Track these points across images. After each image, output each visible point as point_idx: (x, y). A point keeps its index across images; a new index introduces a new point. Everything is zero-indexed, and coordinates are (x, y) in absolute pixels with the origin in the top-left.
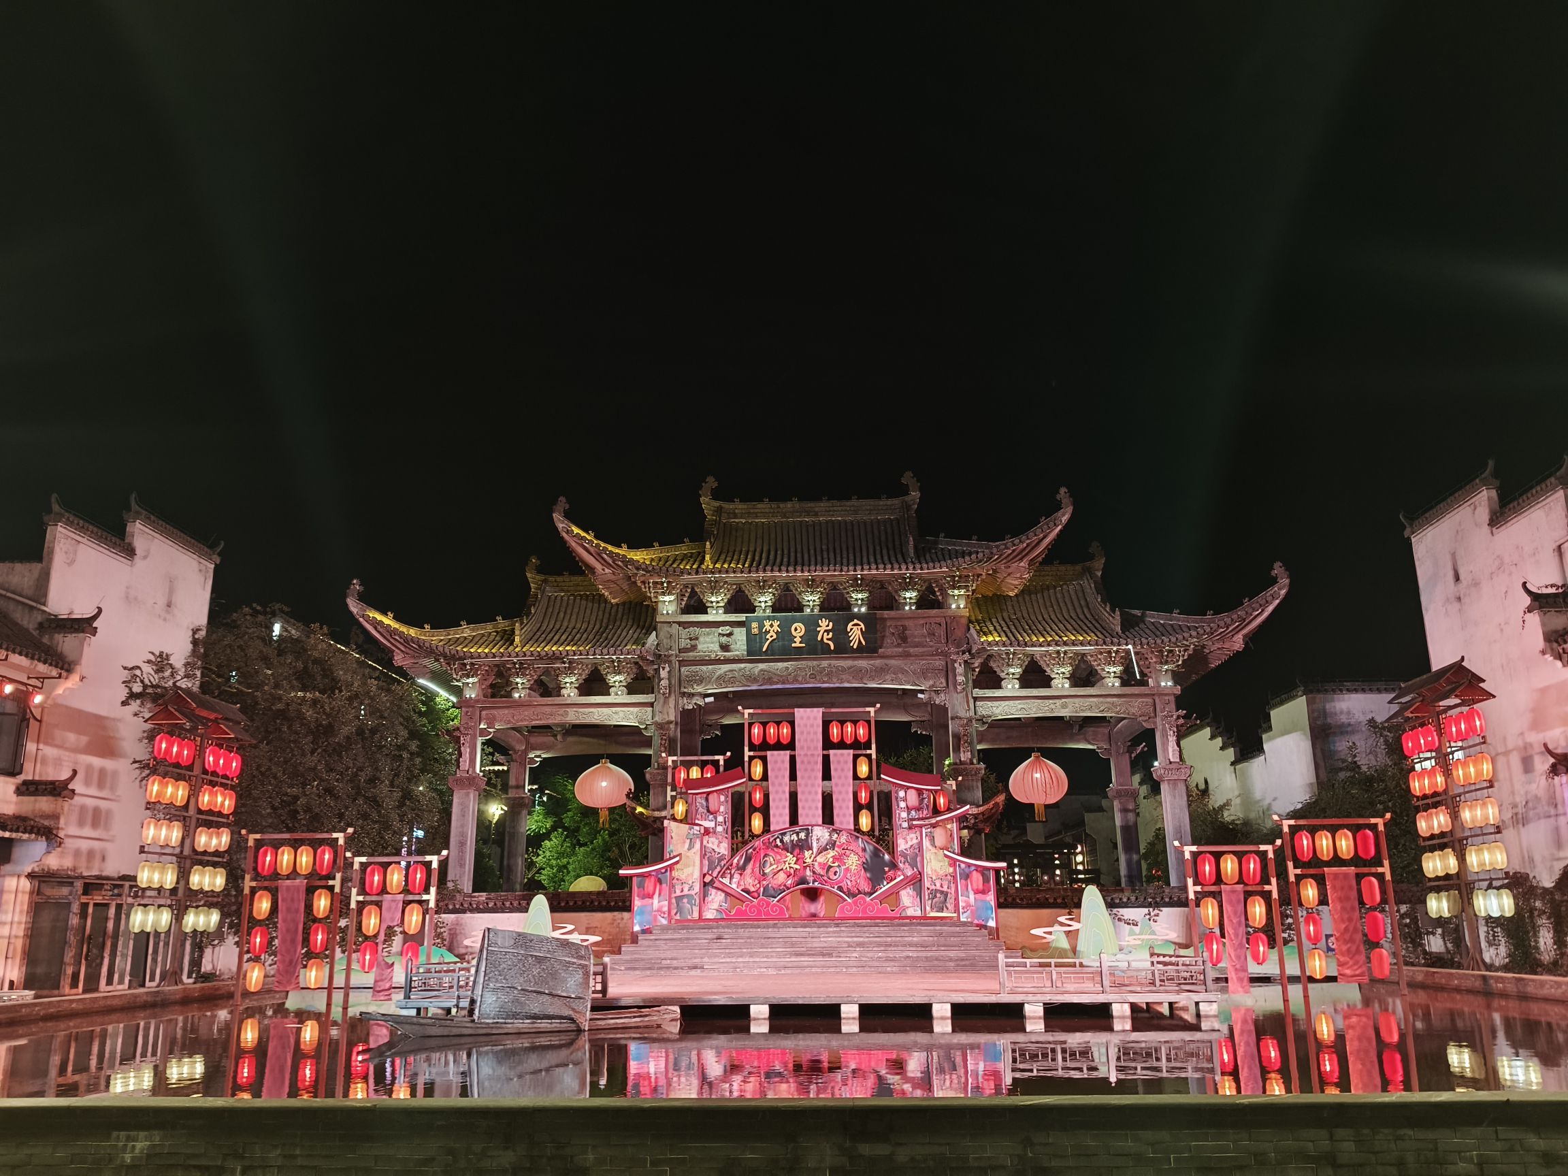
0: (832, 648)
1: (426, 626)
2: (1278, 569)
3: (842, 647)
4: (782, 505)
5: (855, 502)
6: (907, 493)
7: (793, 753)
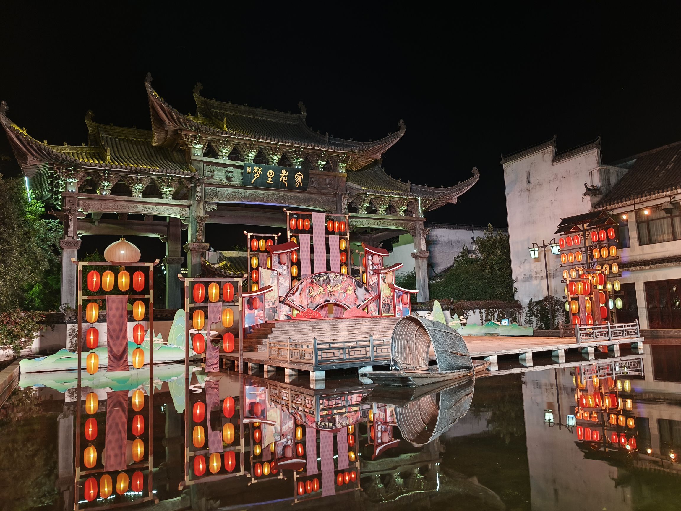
0: (286, 186)
1: (45, 142)
2: (475, 170)
3: (291, 186)
4: (239, 107)
5: (275, 112)
6: (301, 113)
7: (312, 235)
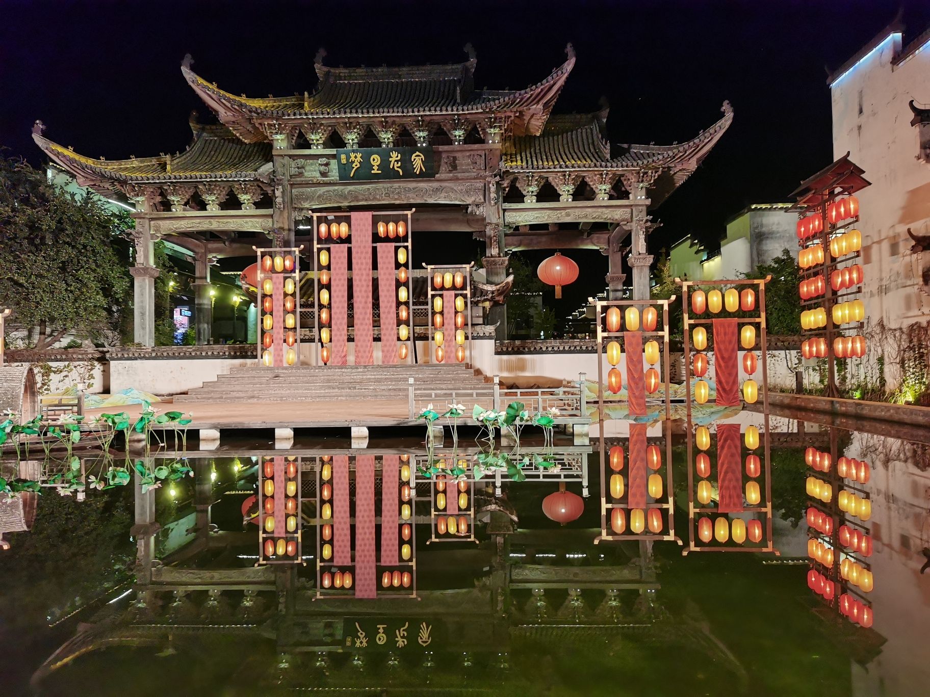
0: (401, 174)
1: (101, 158)
2: (726, 107)
3: (409, 174)
4: (374, 70)
5: (428, 67)
6: (468, 60)
7: (350, 245)
